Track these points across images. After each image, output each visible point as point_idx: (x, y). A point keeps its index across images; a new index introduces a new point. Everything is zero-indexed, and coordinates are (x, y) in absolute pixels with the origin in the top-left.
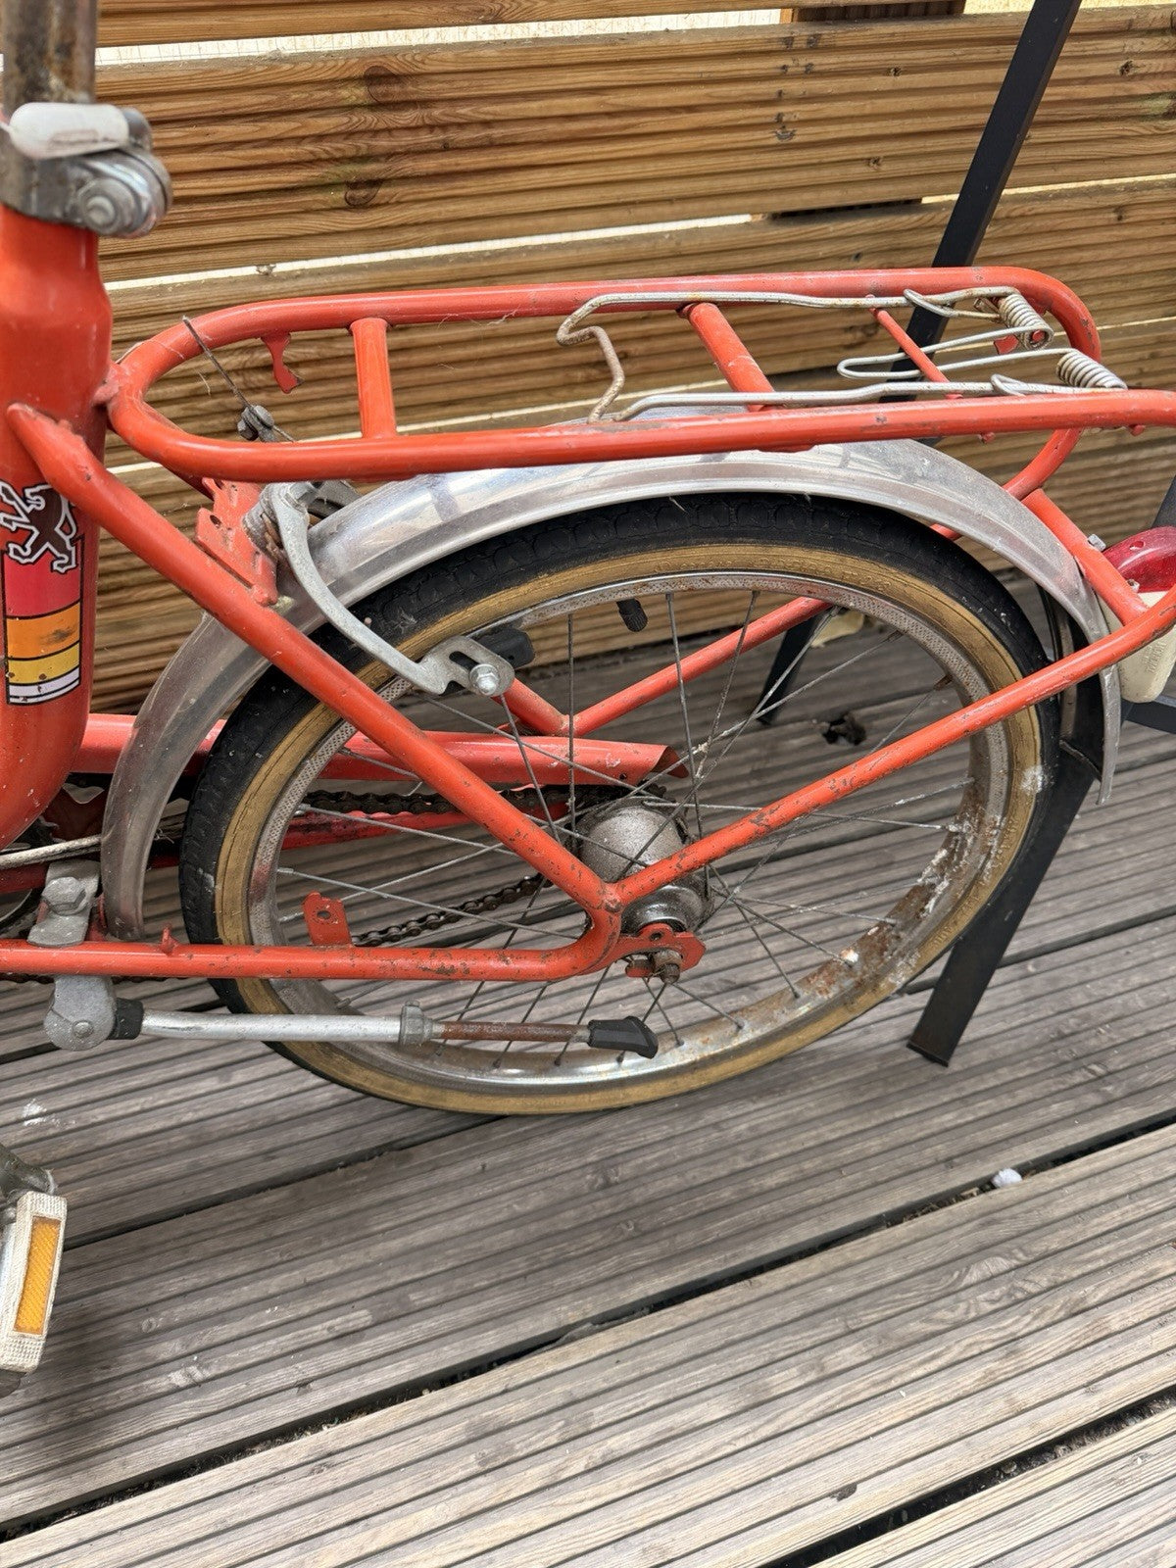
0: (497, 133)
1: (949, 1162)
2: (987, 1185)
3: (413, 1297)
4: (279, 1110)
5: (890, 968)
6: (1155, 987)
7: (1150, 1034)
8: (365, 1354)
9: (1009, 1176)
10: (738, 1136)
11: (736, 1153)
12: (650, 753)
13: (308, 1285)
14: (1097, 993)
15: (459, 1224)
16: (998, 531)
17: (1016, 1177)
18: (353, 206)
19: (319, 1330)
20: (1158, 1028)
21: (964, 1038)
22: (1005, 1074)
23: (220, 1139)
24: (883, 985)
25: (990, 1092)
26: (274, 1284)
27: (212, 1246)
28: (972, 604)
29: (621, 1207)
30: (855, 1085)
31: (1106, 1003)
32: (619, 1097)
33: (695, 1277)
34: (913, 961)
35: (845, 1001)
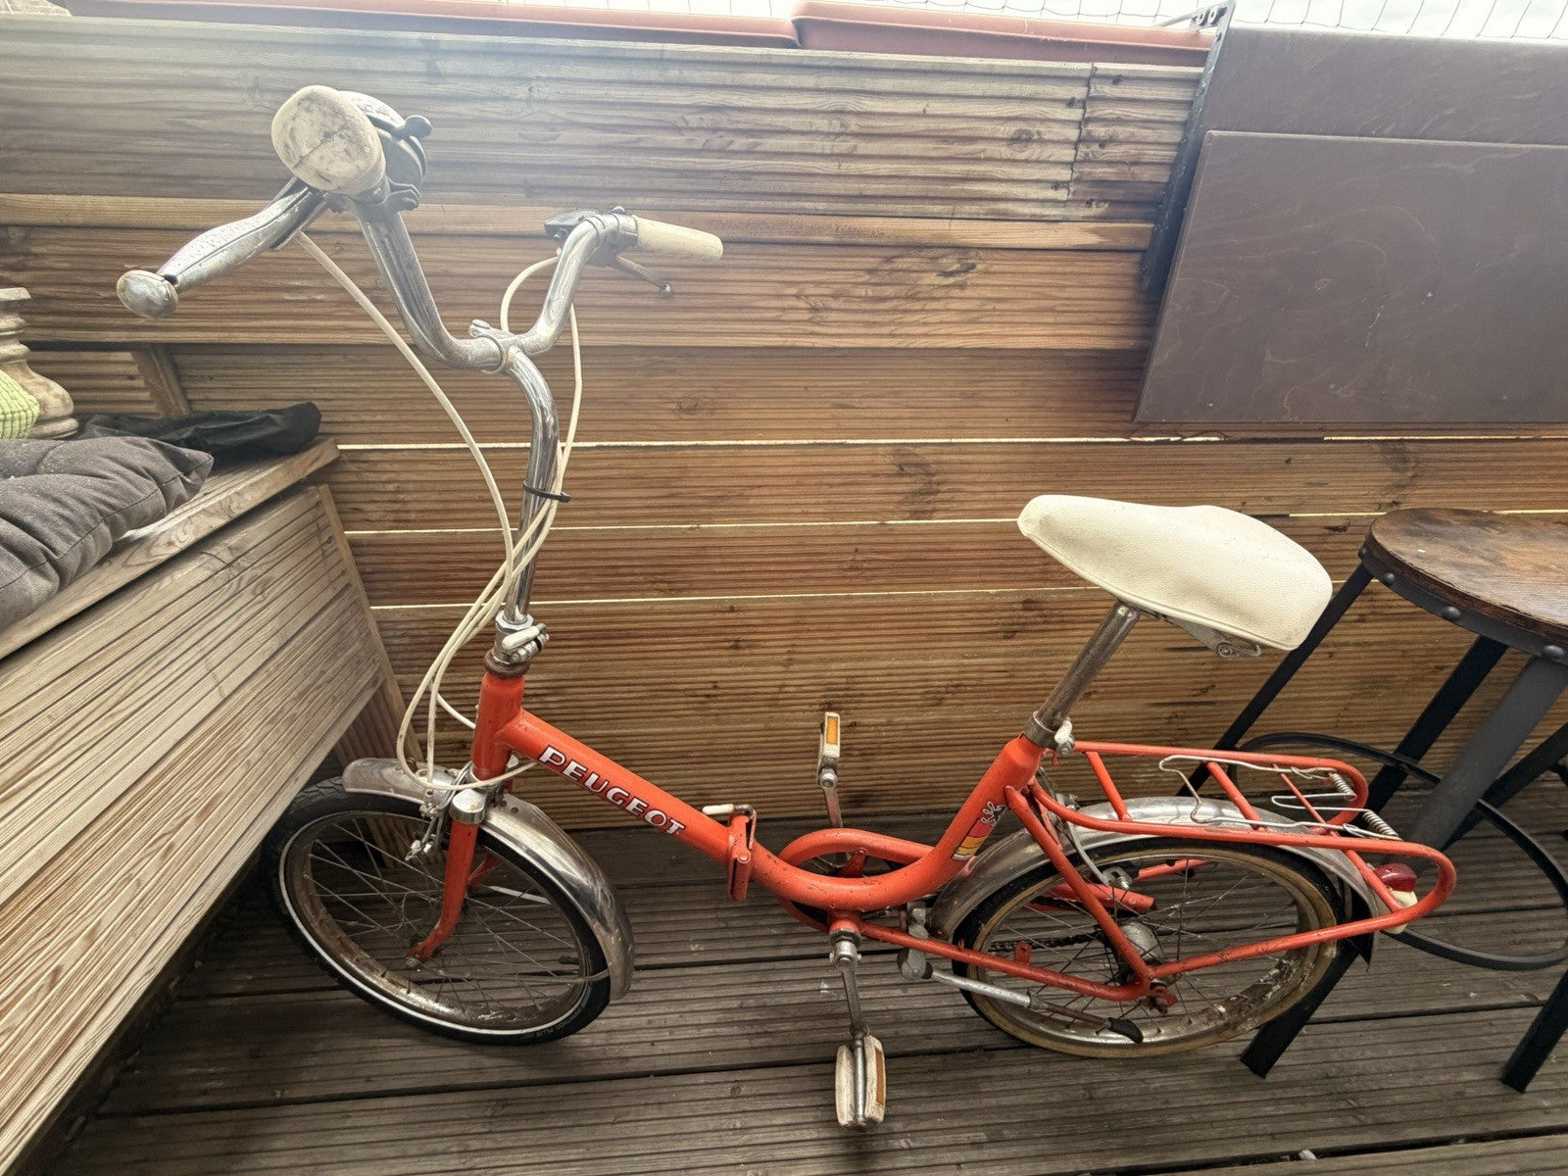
0: (1065, 619)
1: (1273, 1136)
2: (1295, 1156)
3: (1005, 1132)
4: (931, 1014)
5: (1244, 1020)
6: (1382, 1061)
7: (1381, 1089)
8: (985, 1157)
9: (1308, 1154)
10: (1156, 1089)
11: (1155, 1099)
12: (1148, 901)
13: (955, 1111)
14: (1348, 1056)
15: (1021, 1099)
16: (1332, 863)
17: (1312, 1156)
18: (1005, 638)
19: (964, 1137)
20: (1387, 1086)
21: (1277, 1063)
22: (1298, 1092)
23: (906, 1022)
24: (1239, 1028)
25: (1292, 1100)
26: (940, 1107)
27: (911, 1078)
28: (1314, 882)
29: (1099, 1112)
30: (1215, 1076)
31: (1352, 1063)
32: (1095, 1053)
33: (1142, 1163)
34: (1256, 1020)
35: (1217, 1031)
